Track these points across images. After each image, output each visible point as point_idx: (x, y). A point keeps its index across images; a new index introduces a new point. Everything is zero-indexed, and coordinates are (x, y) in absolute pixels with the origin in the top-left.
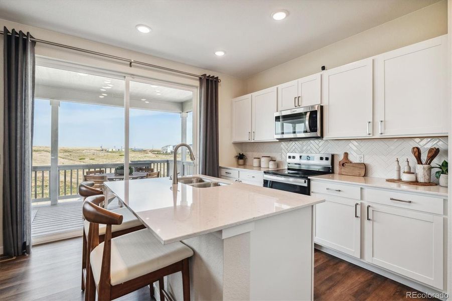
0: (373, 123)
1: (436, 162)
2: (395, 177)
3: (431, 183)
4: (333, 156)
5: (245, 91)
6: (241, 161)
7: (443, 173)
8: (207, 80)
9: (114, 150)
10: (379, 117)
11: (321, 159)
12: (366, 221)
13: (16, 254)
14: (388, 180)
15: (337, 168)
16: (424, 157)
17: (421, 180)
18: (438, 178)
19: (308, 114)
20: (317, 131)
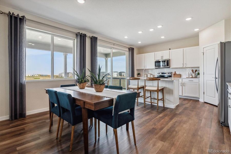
0: (183, 64)
1: (197, 73)
2: (188, 77)
3: (196, 77)
4: (172, 72)
6: (139, 76)
7: (198, 75)
9: (29, 76)
10: (185, 62)
11: (169, 73)
12: (183, 86)
15: (173, 76)
16: (194, 72)
17: (193, 77)
19: (166, 61)
20: (168, 66)
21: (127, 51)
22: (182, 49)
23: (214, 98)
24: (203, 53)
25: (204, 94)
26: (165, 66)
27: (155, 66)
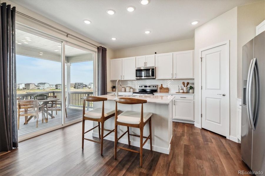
0: (173, 74)
1: (189, 86)
2: (178, 92)
3: (188, 92)
4: (157, 85)
5: (115, 57)
6: (114, 89)
7: (191, 89)
8: (102, 50)
10: (174, 73)
12: (173, 105)
13: (10, 149)
14: (176, 93)
15: (159, 90)
16: (186, 85)
17: (185, 92)
18: (189, 91)
19: (151, 70)
20: (154, 76)
21: (96, 52)
22: (171, 53)
23: (219, 124)
24: (201, 58)
25: (202, 117)
26: (150, 76)
27: (137, 76)
